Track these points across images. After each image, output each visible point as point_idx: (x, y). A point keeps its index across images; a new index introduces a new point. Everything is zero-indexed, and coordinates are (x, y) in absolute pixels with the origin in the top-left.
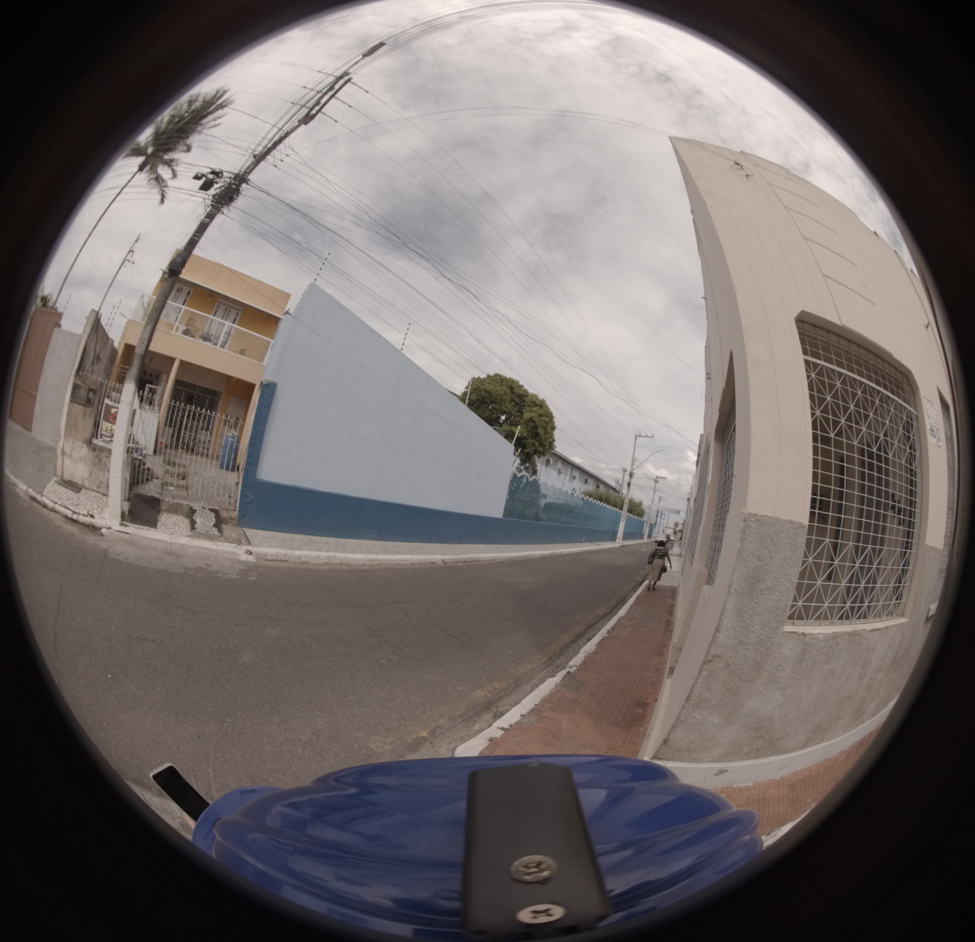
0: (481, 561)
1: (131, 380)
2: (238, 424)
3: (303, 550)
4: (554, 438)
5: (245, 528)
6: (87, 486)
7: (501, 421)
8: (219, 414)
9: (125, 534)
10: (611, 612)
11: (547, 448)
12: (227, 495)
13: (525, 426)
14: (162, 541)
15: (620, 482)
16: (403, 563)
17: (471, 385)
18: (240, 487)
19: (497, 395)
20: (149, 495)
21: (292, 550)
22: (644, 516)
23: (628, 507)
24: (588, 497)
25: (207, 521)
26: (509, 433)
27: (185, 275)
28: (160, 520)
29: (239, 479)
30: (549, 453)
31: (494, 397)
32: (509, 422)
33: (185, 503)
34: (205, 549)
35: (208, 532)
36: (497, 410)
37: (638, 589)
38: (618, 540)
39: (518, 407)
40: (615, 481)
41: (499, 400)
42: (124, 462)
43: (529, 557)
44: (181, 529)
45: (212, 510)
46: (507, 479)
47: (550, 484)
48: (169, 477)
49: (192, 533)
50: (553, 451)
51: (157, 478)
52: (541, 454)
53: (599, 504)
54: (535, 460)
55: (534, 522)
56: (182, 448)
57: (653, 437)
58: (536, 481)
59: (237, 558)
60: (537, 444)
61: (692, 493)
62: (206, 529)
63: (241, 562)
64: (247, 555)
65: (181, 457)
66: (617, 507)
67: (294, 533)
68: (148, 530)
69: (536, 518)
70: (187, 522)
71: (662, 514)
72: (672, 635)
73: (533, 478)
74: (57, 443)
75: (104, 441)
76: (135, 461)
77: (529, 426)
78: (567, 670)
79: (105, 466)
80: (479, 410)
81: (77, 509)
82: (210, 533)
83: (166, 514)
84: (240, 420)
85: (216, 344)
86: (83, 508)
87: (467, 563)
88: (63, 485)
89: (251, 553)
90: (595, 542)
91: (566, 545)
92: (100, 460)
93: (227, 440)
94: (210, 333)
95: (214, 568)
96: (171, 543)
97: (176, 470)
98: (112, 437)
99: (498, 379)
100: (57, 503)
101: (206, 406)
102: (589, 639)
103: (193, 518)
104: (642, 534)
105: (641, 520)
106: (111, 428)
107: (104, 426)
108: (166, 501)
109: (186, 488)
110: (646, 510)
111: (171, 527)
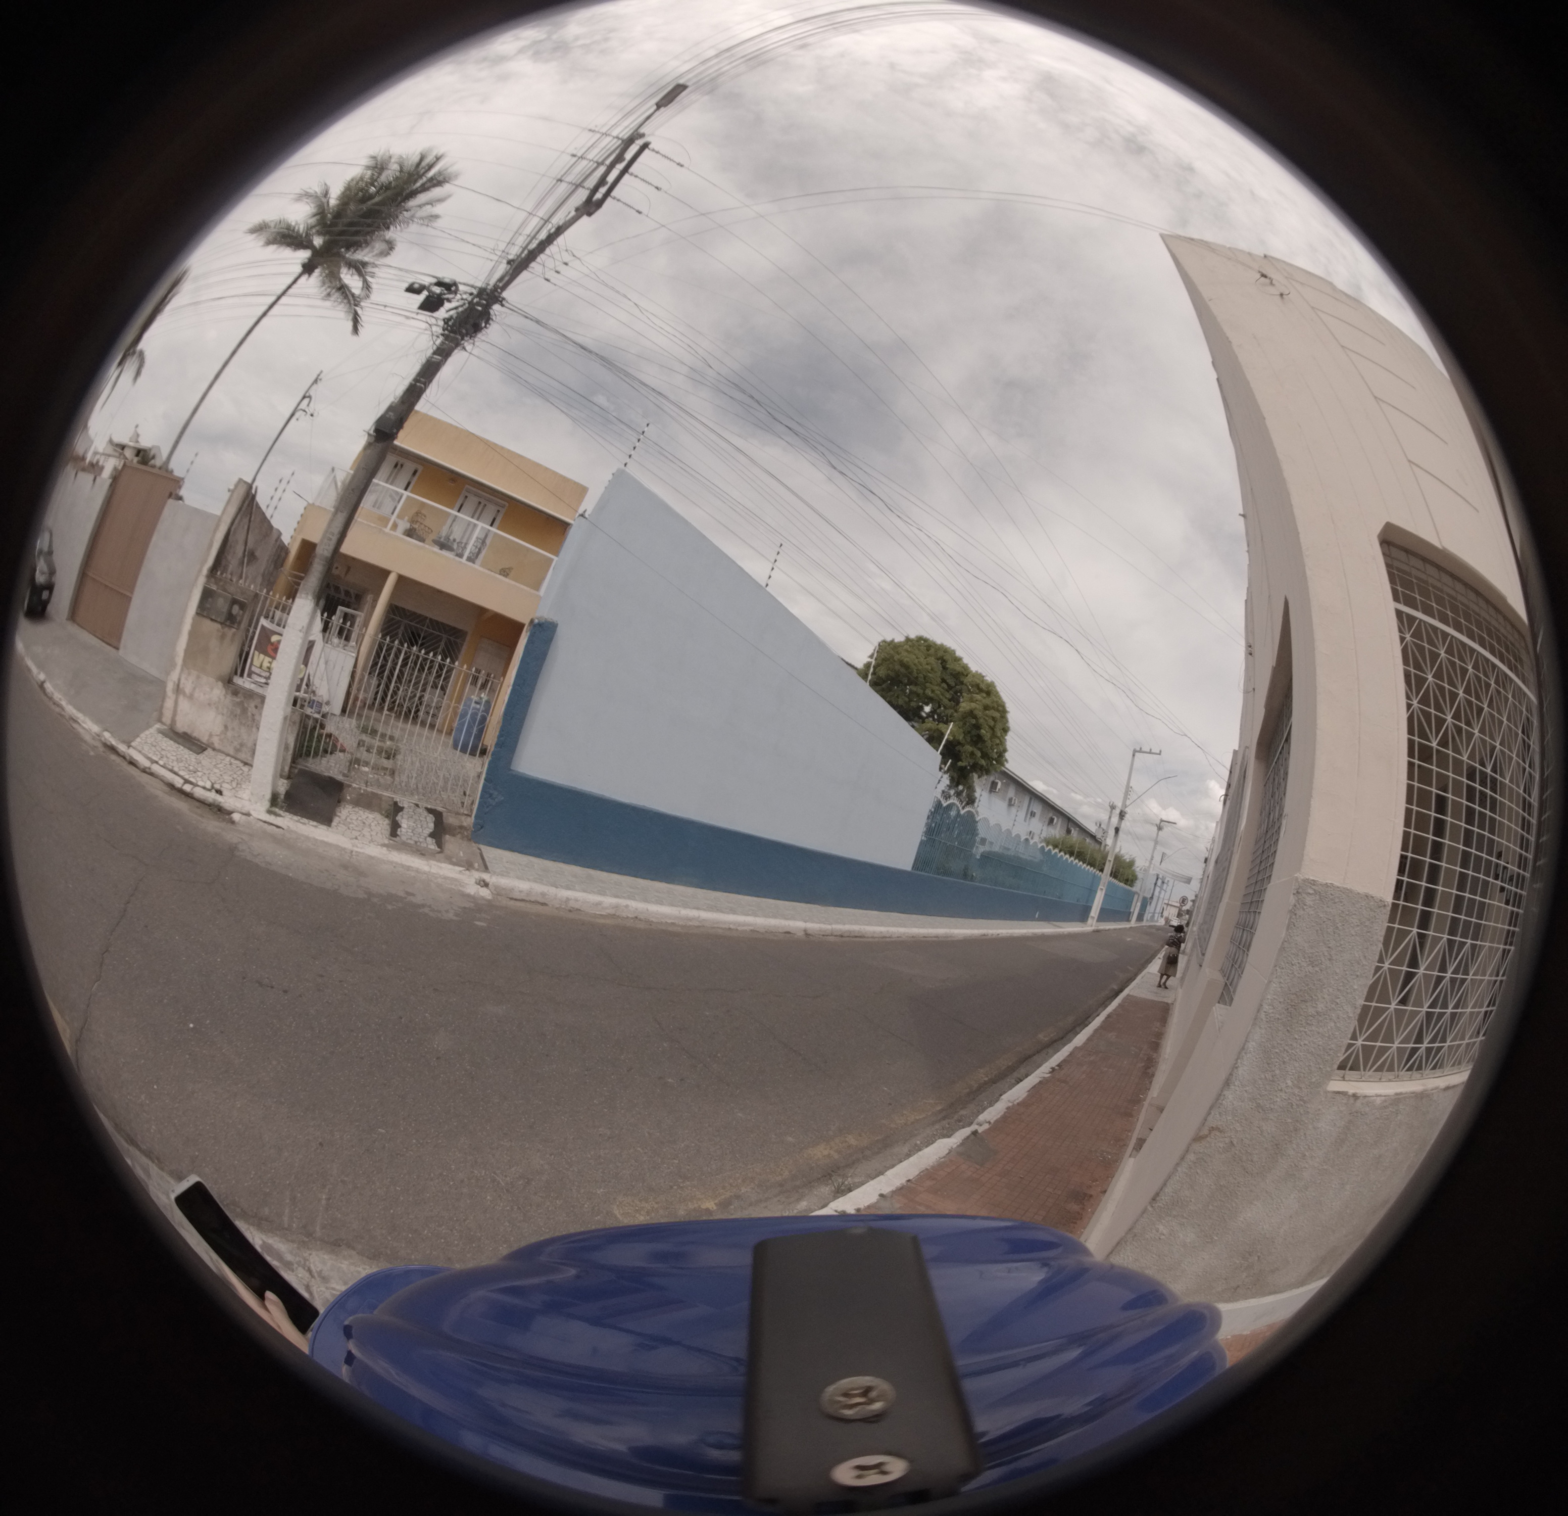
0: (868, 938)
1: (307, 594)
2: (487, 684)
4: (1005, 745)
5: (483, 844)
6: (217, 746)
7: (924, 715)
8: (457, 663)
9: (274, 827)
10: (1062, 1038)
11: (994, 762)
12: (459, 791)
13: (961, 724)
14: (337, 847)
15: (1103, 826)
16: (739, 928)
17: (878, 652)
18: (482, 781)
19: (919, 671)
20: (326, 774)
21: (557, 887)
22: (1135, 884)
23: (1113, 868)
24: (1050, 847)
25: (419, 826)
26: (935, 735)
27: (403, 440)
28: (339, 814)
29: (481, 768)
30: (996, 771)
31: (915, 674)
32: (936, 717)
33: (386, 794)
34: (409, 868)
35: (419, 844)
36: (918, 695)
37: (1110, 1004)
38: (1090, 921)
39: (951, 692)
40: (1096, 824)
41: (921, 680)
42: (285, 718)
43: (947, 937)
44: (374, 833)
45: (430, 811)
46: (927, 806)
47: (992, 822)
48: (365, 753)
49: (391, 842)
50: (1003, 768)
51: (343, 750)
52: (984, 771)
53: (1067, 859)
54: (973, 782)
55: (962, 881)
56: (391, 709)
57: (1160, 754)
58: (971, 817)
59: (461, 889)
60: (979, 754)
61: (1212, 850)
62: (417, 839)
63: (469, 896)
64: (479, 887)
65: (386, 723)
66: (1094, 868)
67: (564, 862)
68: (316, 827)
69: (965, 875)
70: (385, 823)
71: (1163, 882)
72: (1151, 1082)
73: (967, 809)
74: (168, 673)
75: (255, 683)
76: (307, 720)
77: (968, 724)
78: (974, 1127)
79: (253, 720)
80: (892, 693)
81: (193, 777)
82: (422, 845)
83: (351, 807)
84: (492, 676)
85: (460, 555)
86: (205, 778)
87: (844, 939)
88: (171, 739)
89: (486, 885)
90: (1055, 920)
91: (1008, 923)
92: (244, 710)
93: (467, 706)
94: (451, 538)
95: (418, 900)
96: (352, 852)
97: (377, 743)
98: (268, 678)
99: (923, 645)
100: (157, 762)
101: (440, 650)
102: (1019, 1080)
103: (397, 818)
104: (1130, 913)
105: (1129, 891)
106: (269, 665)
107: (258, 659)
108: (355, 788)
109: (393, 773)
110: (1140, 875)
111: (357, 828)
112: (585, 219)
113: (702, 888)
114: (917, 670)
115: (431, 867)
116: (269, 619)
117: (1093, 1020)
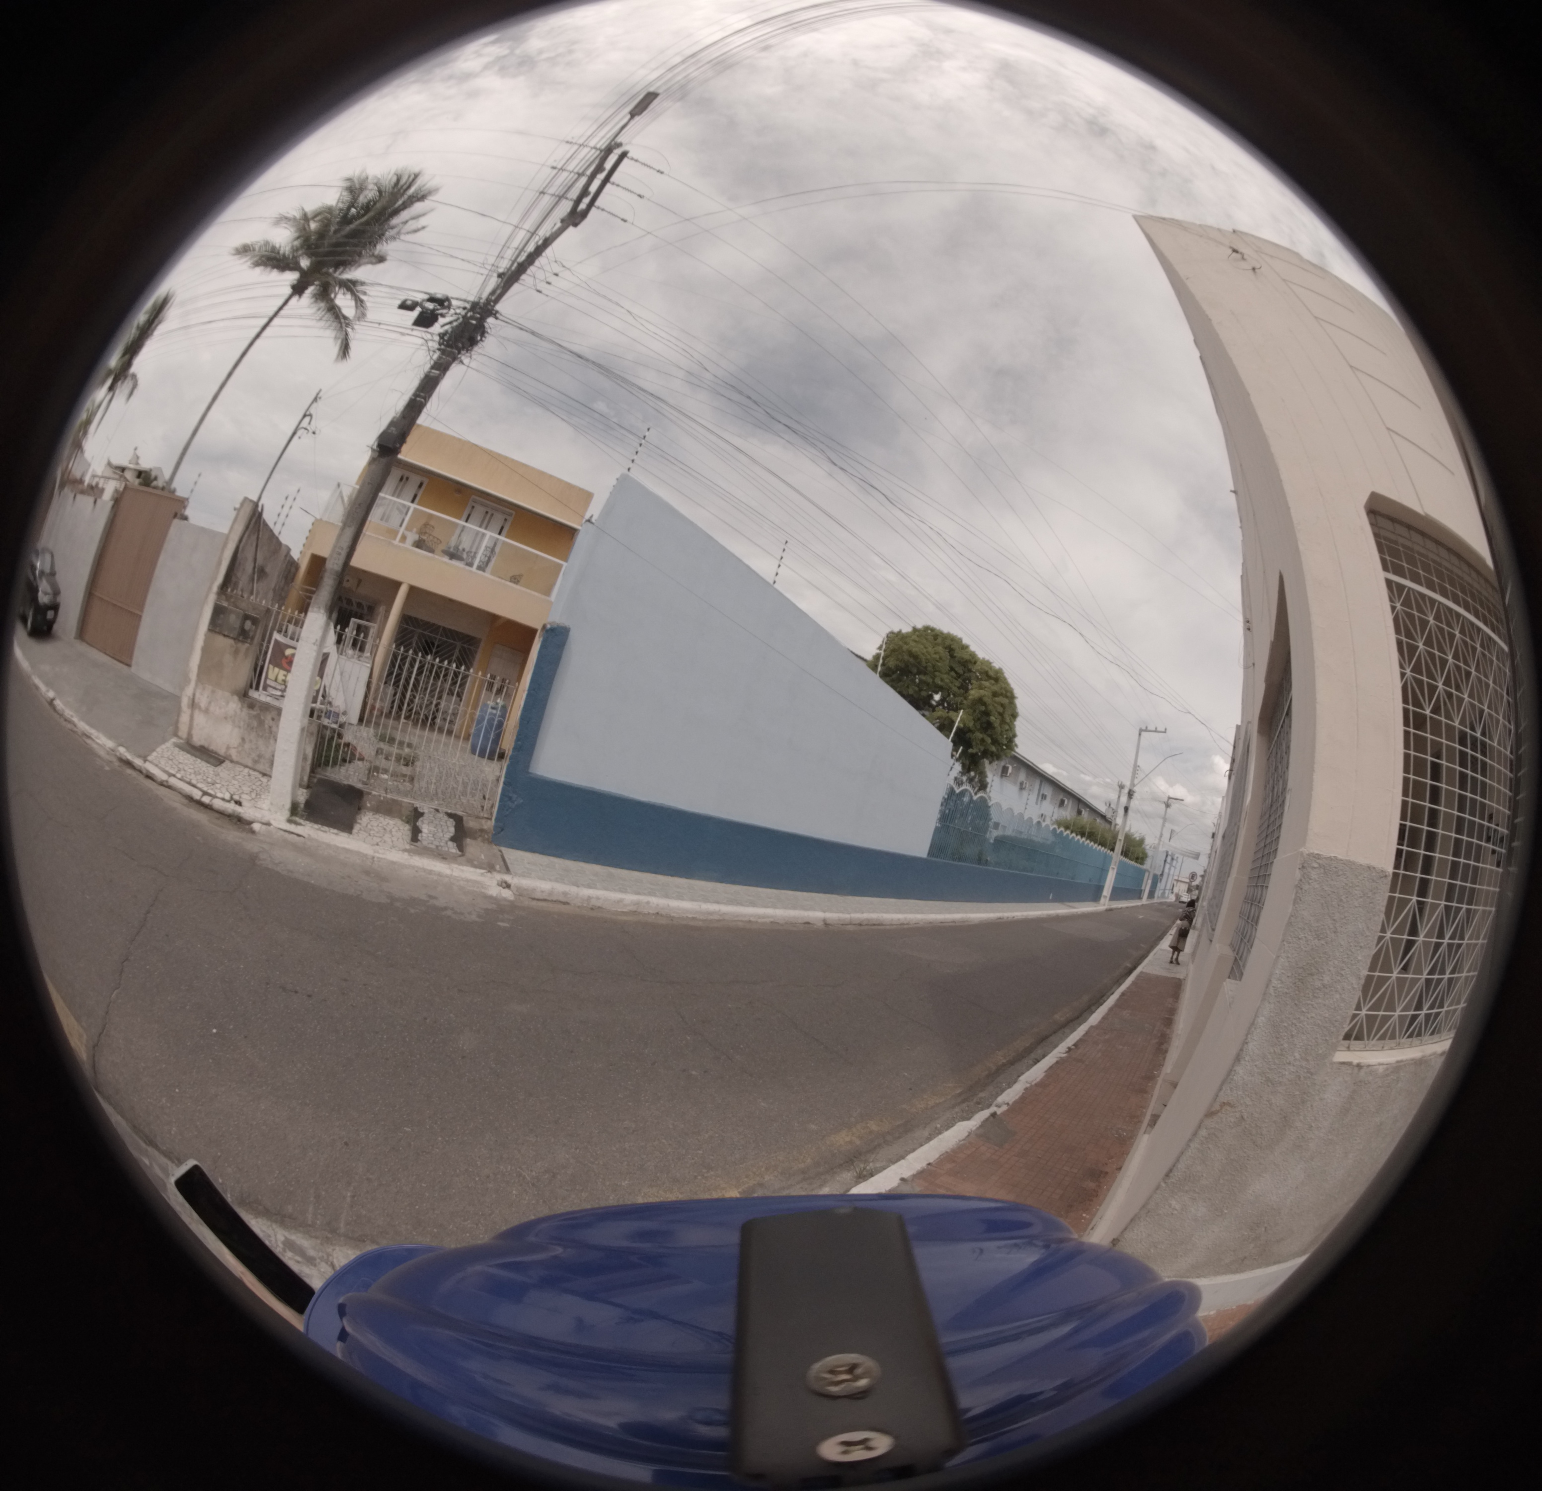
0: (886, 925)
1: (319, 608)
4: (1014, 731)
5: (504, 846)
6: (234, 758)
7: (934, 703)
8: (471, 670)
9: (295, 836)
10: (1078, 1018)
11: (1004, 747)
12: (479, 796)
13: (970, 711)
14: (358, 853)
15: (1113, 806)
16: (759, 920)
17: (886, 643)
18: (501, 785)
19: (927, 661)
20: (346, 782)
21: (578, 886)
22: (1146, 862)
23: (1123, 847)
24: (1062, 829)
25: (440, 830)
26: (946, 722)
27: (406, 454)
28: (359, 821)
29: (500, 772)
30: (1006, 756)
31: (924, 664)
32: (946, 705)
33: (406, 800)
34: (430, 872)
35: (440, 848)
36: (928, 684)
37: (1123, 982)
38: (1102, 900)
39: (960, 680)
40: (1106, 804)
41: (930, 669)
42: (303, 729)
43: (964, 922)
44: (395, 839)
45: (450, 815)
46: (940, 794)
47: (1005, 806)
48: (384, 761)
49: (412, 847)
50: (1013, 753)
51: (361, 759)
52: (994, 757)
53: (1078, 840)
54: (984, 768)
55: (976, 866)
56: (407, 717)
57: (1165, 731)
58: (983, 801)
59: (483, 890)
60: (989, 741)
61: (1219, 825)
62: (438, 844)
63: (491, 897)
64: (501, 888)
65: (404, 731)
66: (1105, 847)
67: (585, 862)
68: (337, 834)
69: (980, 860)
70: (406, 829)
71: (1173, 859)
72: (1164, 1059)
73: (980, 794)
74: (182, 689)
75: (271, 696)
76: (325, 731)
77: (977, 711)
78: (993, 1109)
79: (271, 732)
80: (900, 684)
81: (212, 789)
82: (443, 849)
83: (371, 814)
84: (507, 681)
85: (470, 565)
86: (224, 790)
87: (862, 928)
88: (188, 752)
89: (508, 886)
90: (1070, 901)
91: (1023, 905)
92: (261, 723)
93: (484, 711)
94: (461, 548)
95: (441, 902)
96: (373, 858)
97: (395, 750)
98: (284, 691)
99: (930, 635)
100: (174, 776)
101: (454, 657)
102: (1037, 1061)
103: (418, 824)
104: (1141, 890)
105: (1140, 869)
106: (284, 678)
107: (273, 673)
108: (375, 795)
109: (412, 779)
110: (1150, 853)
111: (378, 835)
112: (571, 230)
113: (722, 882)
114: (927, 659)
115: (452, 870)
116: (283, 633)
117: (1108, 998)
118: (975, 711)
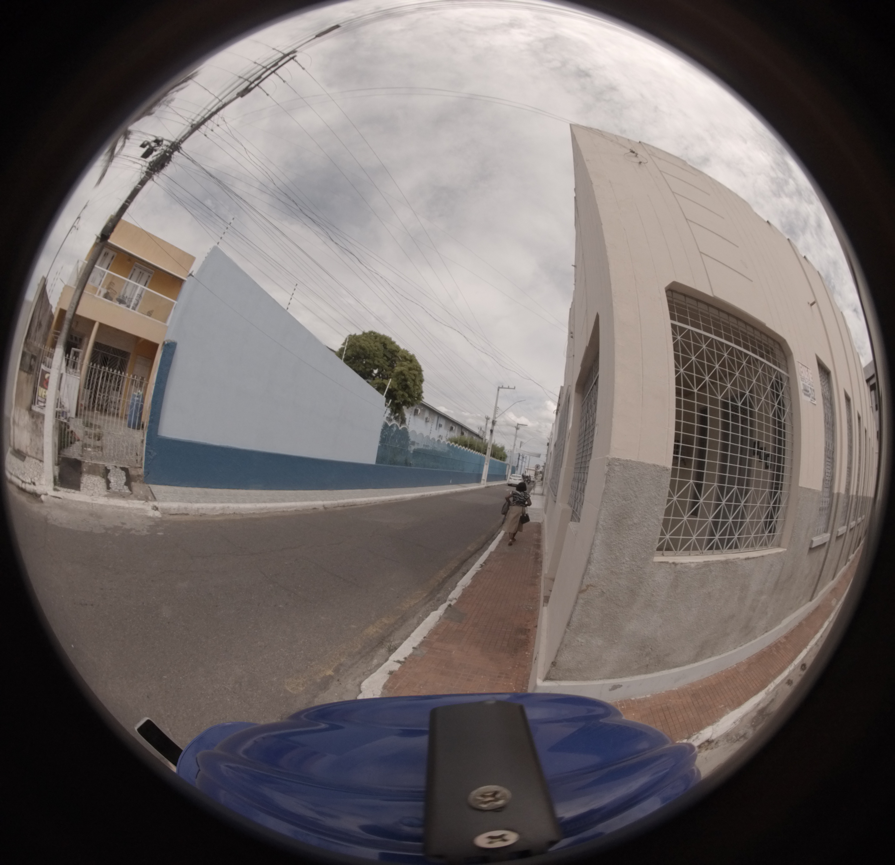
0: (358, 505)
1: (61, 344)
2: (142, 384)
3: (201, 503)
4: (422, 389)
5: (151, 484)
6: (29, 453)
7: (374, 375)
8: (127, 375)
9: (58, 499)
10: (482, 548)
11: (416, 399)
12: (134, 454)
13: (395, 379)
14: (85, 503)
15: (483, 429)
16: (289, 510)
17: (348, 342)
18: (145, 445)
19: (370, 351)
20: (73, 457)
21: (191, 503)
22: (506, 460)
23: (491, 452)
24: (453, 443)
25: (119, 480)
26: (381, 386)
27: (112, 240)
28: (82, 482)
29: (143, 437)
30: (418, 404)
31: (368, 353)
32: (381, 376)
33: (101, 463)
34: (119, 507)
35: (121, 491)
36: (370, 364)
38: (482, 482)
39: (389, 362)
40: (479, 428)
41: (372, 356)
42: (53, 426)
43: (402, 499)
44: (99, 490)
45: (123, 469)
46: (379, 428)
47: (418, 433)
48: (88, 439)
49: (108, 493)
50: (421, 402)
51: (79, 440)
52: (410, 404)
53: (463, 449)
54: (404, 410)
55: (405, 467)
56: (98, 410)
57: (514, 388)
58: (405, 429)
59: (146, 514)
60: (407, 395)
61: (552, 439)
62: (119, 488)
63: (149, 518)
64: (154, 511)
65: (97, 418)
66: (480, 453)
67: (192, 487)
68: (75, 493)
69: (407, 463)
70: (103, 481)
71: (523, 458)
72: (541, 566)
73: (402, 427)
74: (10, 412)
75: (41, 407)
76: (62, 425)
77: (400, 379)
78: (448, 603)
80: (355, 364)
81: (25, 478)
83: (86, 475)
85: (129, 306)
86: (28, 477)
88: (15, 456)
89: (156, 508)
90: (462, 484)
91: (435, 487)
92: (37, 426)
93: (133, 400)
94: (125, 296)
95: (128, 526)
96: (92, 504)
97: (93, 431)
98: (45, 402)
99: (373, 336)
100: (12, 474)
101: (117, 367)
103: (108, 477)
104: (505, 476)
105: (503, 464)
106: (45, 394)
107: (41, 391)
108: (86, 463)
109: (101, 448)
110: (508, 454)
111: (91, 489)
112: (239, 99)
116: (45, 364)
117: (497, 536)
118: (398, 379)
